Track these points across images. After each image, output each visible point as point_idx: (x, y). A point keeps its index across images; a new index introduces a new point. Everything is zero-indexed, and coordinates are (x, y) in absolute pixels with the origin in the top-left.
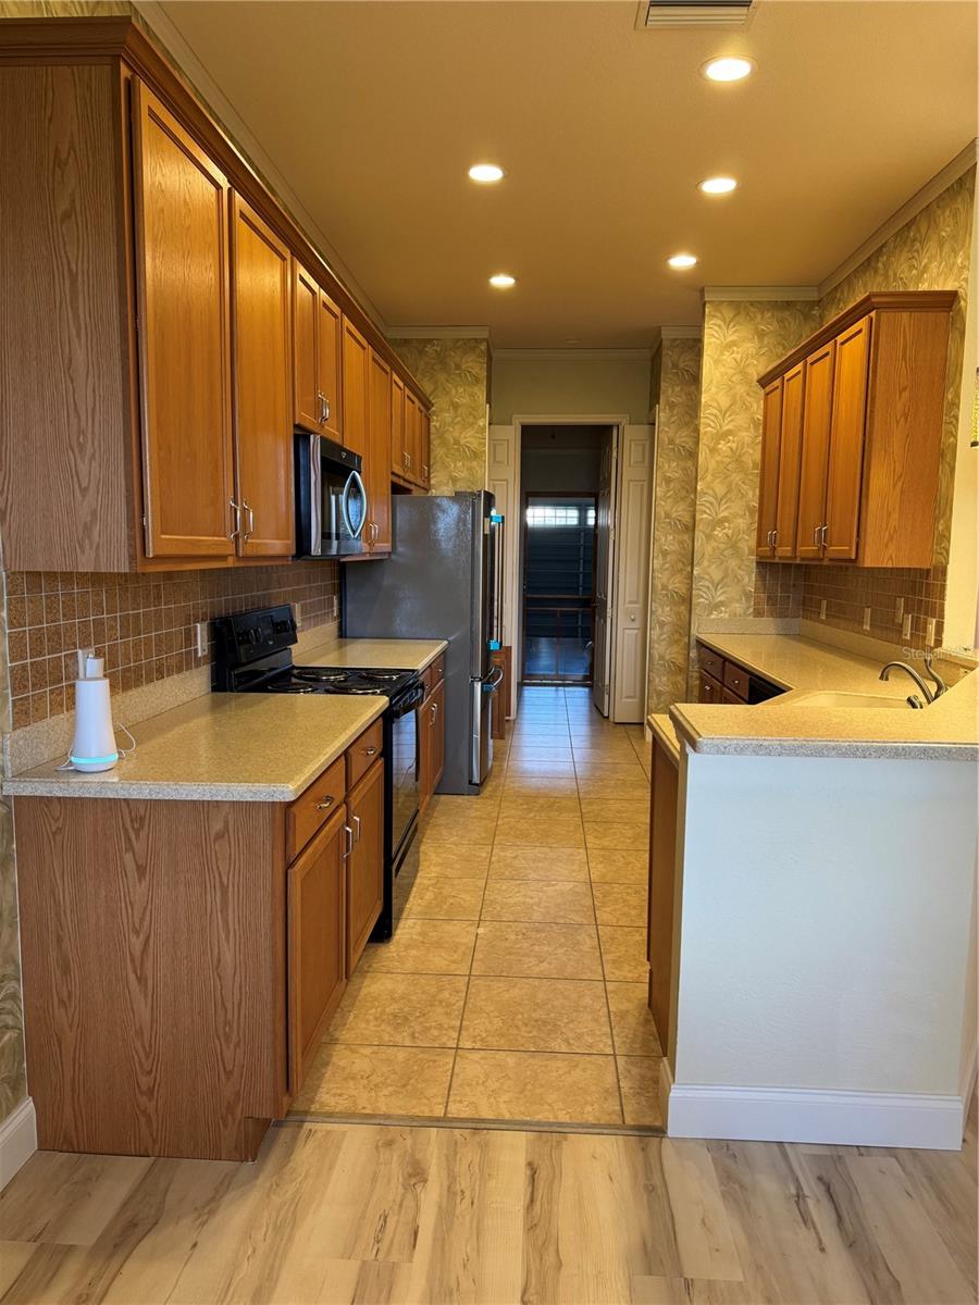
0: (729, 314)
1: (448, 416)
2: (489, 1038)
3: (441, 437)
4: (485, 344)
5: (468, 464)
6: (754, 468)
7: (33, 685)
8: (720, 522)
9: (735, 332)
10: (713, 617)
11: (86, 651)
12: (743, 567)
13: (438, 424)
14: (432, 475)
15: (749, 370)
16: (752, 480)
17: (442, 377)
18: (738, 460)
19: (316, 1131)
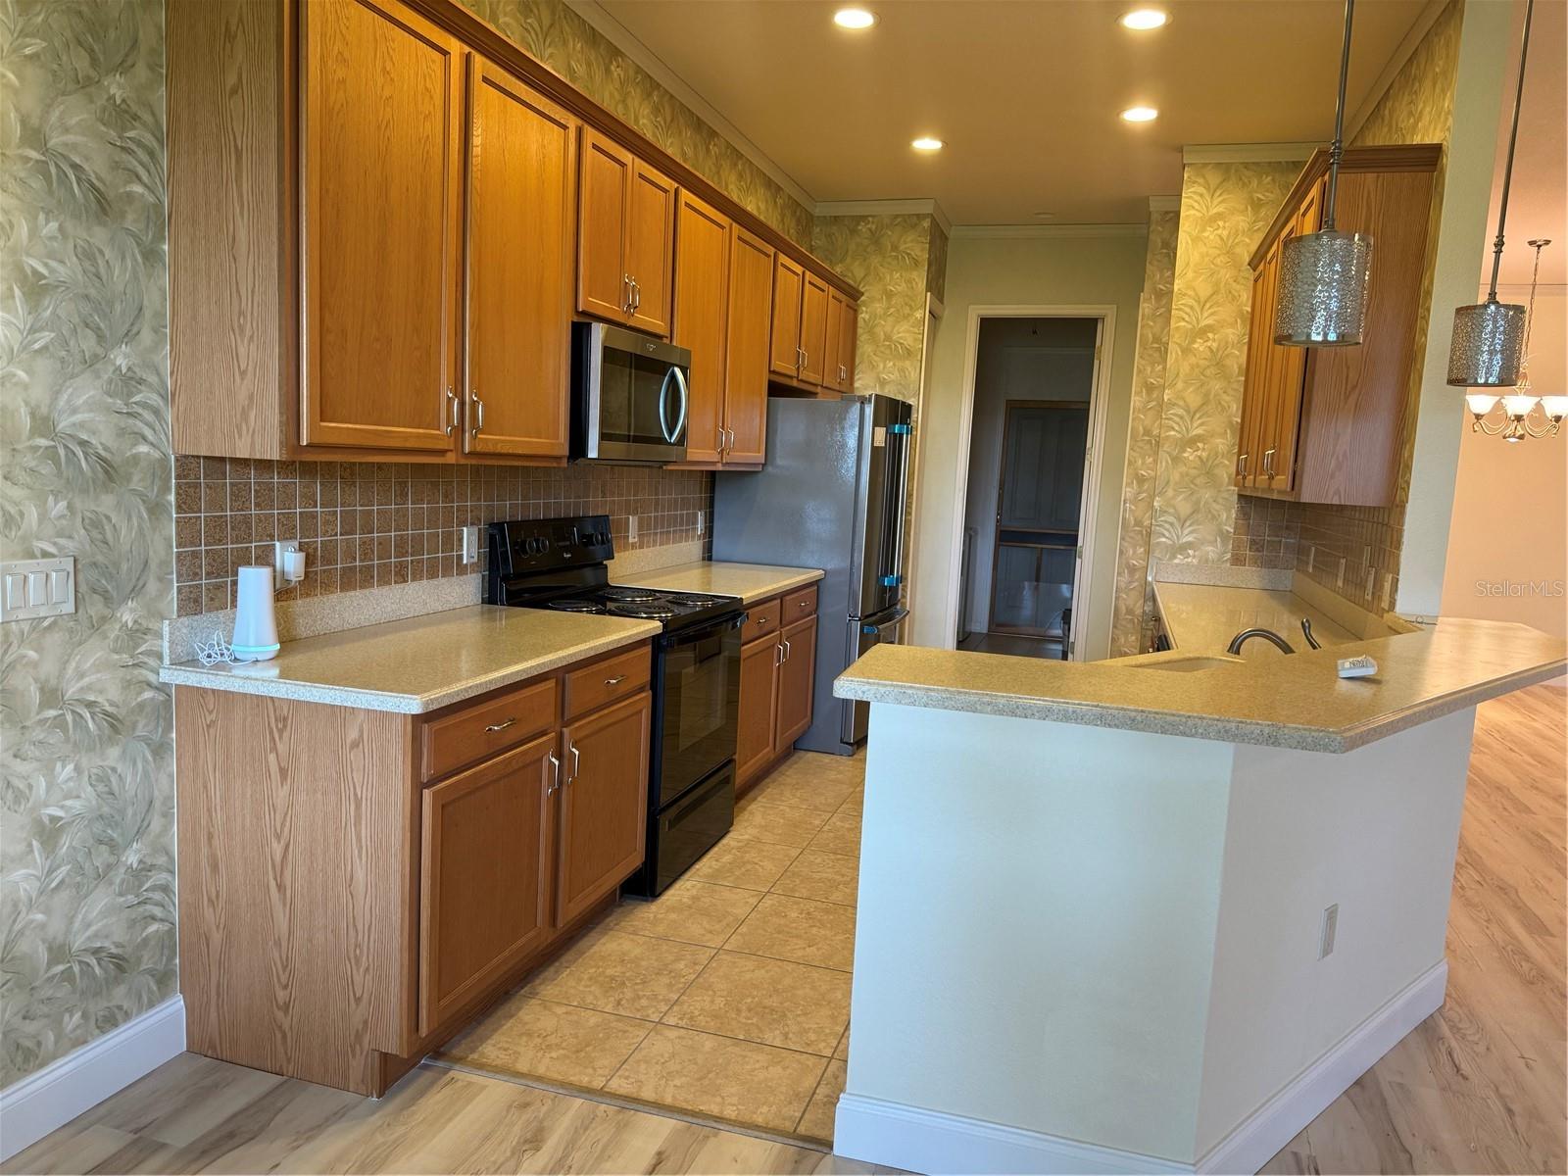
0: (1214, 178)
1: (878, 307)
2: (701, 1018)
3: (871, 332)
4: (929, 220)
5: (899, 364)
6: (1239, 375)
7: (208, 574)
8: (1192, 442)
9: (1221, 202)
10: (1176, 561)
11: (286, 543)
12: (1221, 501)
13: (867, 317)
14: (856, 377)
15: (1238, 250)
16: (1236, 390)
17: (875, 260)
18: (1219, 364)
19: (458, 1080)
